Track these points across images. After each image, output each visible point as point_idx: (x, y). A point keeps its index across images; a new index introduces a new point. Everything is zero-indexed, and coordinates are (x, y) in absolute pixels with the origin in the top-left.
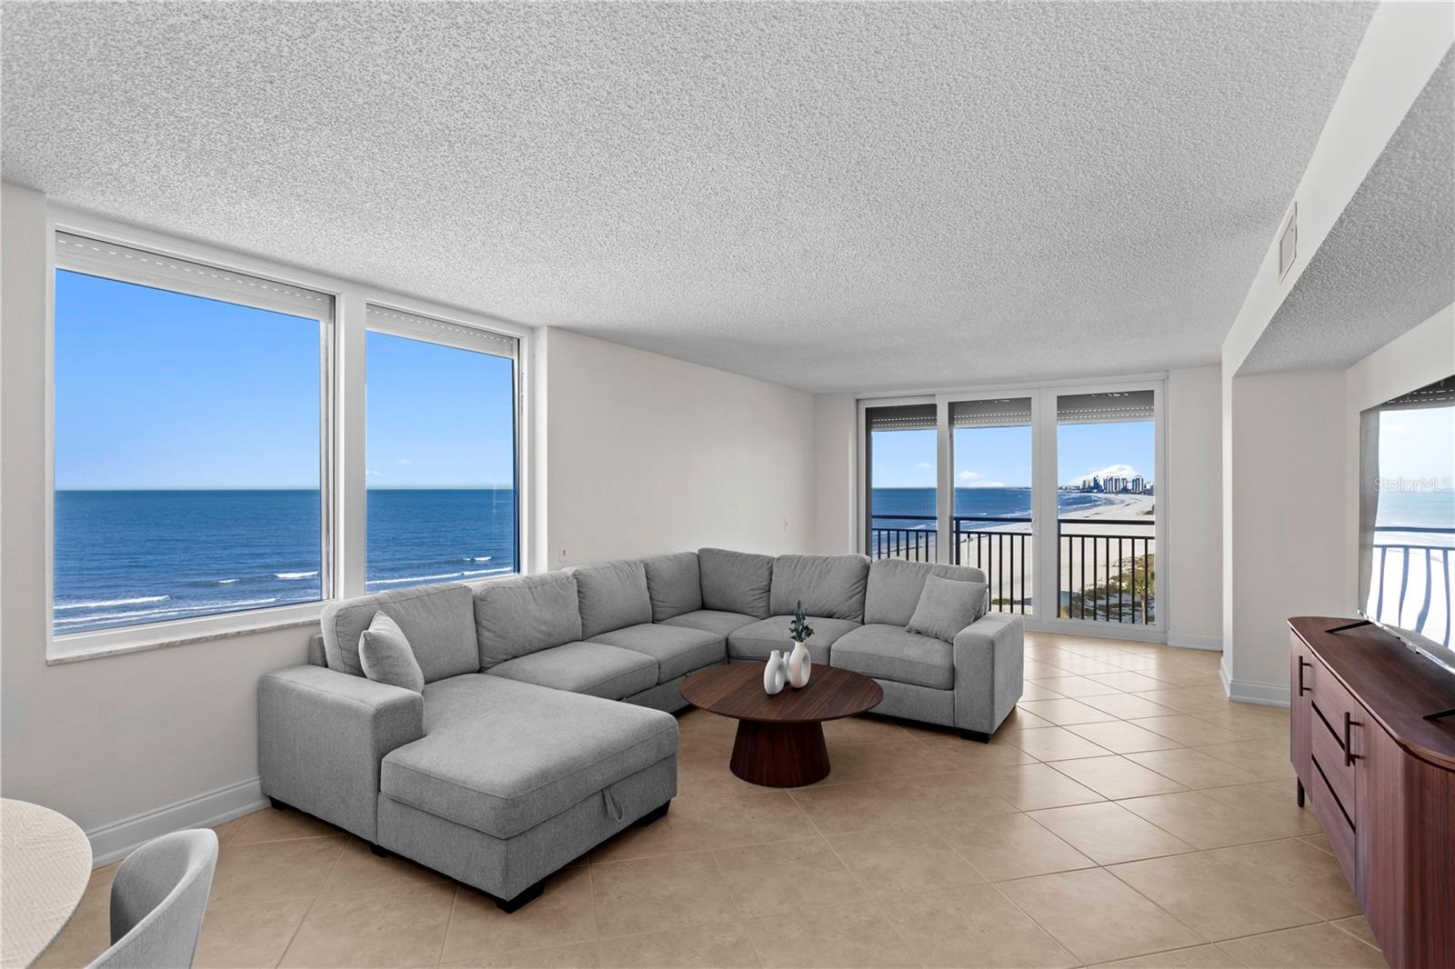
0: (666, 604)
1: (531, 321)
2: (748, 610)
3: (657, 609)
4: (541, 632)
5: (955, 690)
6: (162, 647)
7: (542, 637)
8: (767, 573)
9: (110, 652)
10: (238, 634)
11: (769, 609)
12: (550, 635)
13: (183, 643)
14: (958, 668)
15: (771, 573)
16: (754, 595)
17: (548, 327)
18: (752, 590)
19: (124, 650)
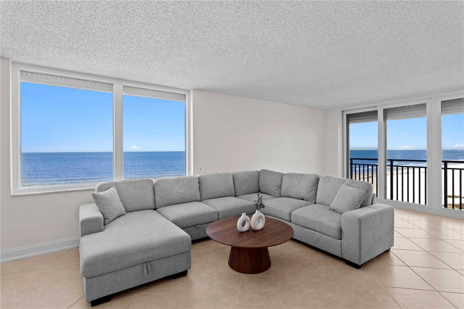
0: (241, 190)
1: (186, 88)
2: (273, 194)
3: (237, 192)
4: (179, 197)
5: (342, 240)
6: (46, 194)
7: (179, 199)
8: (280, 180)
9: (30, 194)
10: (72, 191)
11: (281, 194)
12: (182, 198)
13: (53, 193)
14: (344, 230)
15: (282, 180)
16: (275, 188)
17: (193, 89)
18: (275, 186)
19: (32, 194)
